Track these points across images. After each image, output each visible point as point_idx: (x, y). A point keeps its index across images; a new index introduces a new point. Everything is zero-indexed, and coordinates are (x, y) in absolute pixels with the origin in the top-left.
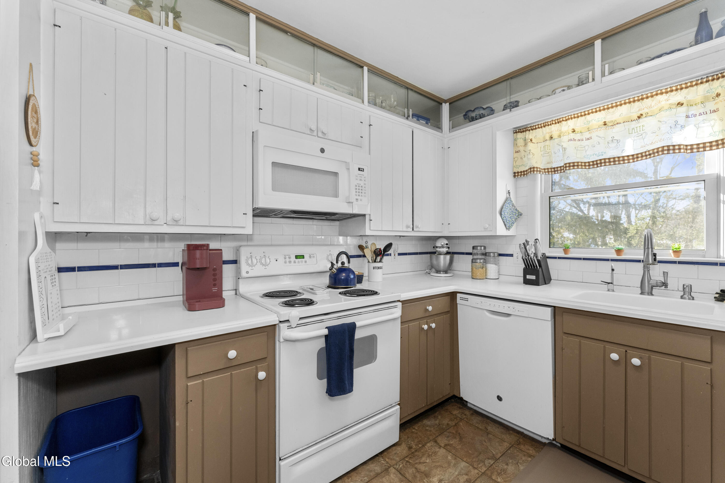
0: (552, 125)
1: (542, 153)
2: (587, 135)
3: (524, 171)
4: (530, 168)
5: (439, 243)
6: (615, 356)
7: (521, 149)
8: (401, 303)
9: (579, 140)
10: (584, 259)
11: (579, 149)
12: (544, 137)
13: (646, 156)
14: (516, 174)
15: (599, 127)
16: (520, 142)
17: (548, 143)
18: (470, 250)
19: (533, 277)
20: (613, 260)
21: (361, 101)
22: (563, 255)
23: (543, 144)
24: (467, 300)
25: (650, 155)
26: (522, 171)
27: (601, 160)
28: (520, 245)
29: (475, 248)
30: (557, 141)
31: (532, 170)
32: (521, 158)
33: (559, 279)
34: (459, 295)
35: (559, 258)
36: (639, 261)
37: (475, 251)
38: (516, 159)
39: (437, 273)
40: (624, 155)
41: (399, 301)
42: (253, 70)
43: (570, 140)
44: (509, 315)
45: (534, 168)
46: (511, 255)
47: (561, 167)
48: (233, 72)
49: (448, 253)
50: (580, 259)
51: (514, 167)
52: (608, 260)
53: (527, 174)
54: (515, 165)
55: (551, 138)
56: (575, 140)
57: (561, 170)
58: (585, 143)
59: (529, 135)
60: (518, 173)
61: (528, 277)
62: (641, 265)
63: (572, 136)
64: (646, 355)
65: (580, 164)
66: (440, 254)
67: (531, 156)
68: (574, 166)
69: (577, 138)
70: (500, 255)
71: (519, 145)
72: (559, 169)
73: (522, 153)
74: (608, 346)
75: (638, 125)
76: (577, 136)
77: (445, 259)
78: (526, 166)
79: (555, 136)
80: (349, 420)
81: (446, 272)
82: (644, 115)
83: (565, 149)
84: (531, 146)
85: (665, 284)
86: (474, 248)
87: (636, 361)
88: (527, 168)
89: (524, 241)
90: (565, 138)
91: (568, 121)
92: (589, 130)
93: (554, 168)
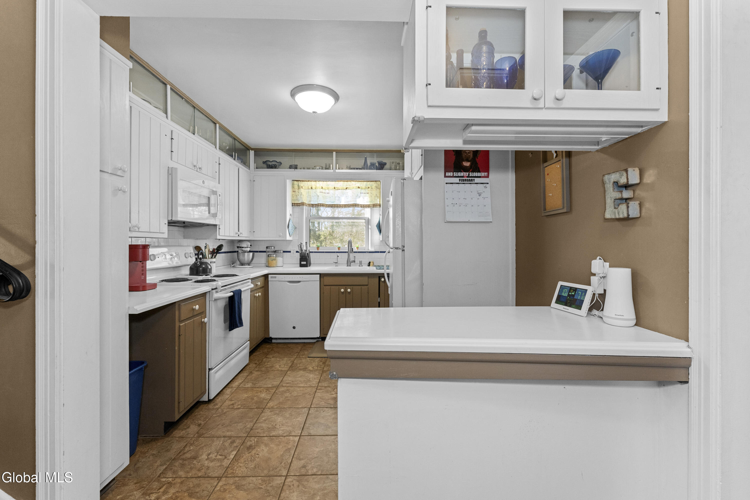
0: (312, 182)
1: (307, 195)
2: (327, 191)
3: (298, 204)
4: (302, 203)
5: (244, 245)
6: (342, 290)
7: (297, 190)
8: (250, 280)
9: (324, 193)
10: (326, 252)
11: (324, 197)
12: (308, 187)
13: (348, 206)
14: (294, 205)
15: (332, 189)
16: (296, 186)
17: (310, 190)
18: (265, 250)
19: (305, 263)
20: (337, 252)
21: (214, 147)
22: (317, 251)
23: (307, 190)
24: (275, 277)
25: (350, 206)
26: (297, 203)
27: (333, 205)
28: (298, 245)
29: (269, 247)
30: (314, 191)
31: (302, 204)
32: (296, 196)
33: (315, 263)
34: (270, 276)
35: (315, 252)
36: (346, 252)
37: (268, 250)
38: (293, 195)
39: (242, 265)
40: (341, 204)
41: (249, 279)
42: (169, 124)
43: (320, 192)
44: (299, 282)
45: (304, 203)
46: (290, 252)
47: (315, 204)
48: (151, 119)
49: (250, 251)
50: (324, 252)
51: (292, 200)
52: (335, 252)
53: (299, 205)
54: (293, 199)
55: (312, 188)
56: (322, 193)
57: (316, 206)
58: (327, 195)
59: (302, 184)
60: (294, 204)
61: (302, 263)
62: (347, 254)
63: (321, 190)
64: (352, 287)
65: (323, 205)
66: (245, 252)
67: (302, 196)
68: (322, 206)
69: (323, 192)
70: (284, 252)
71: (295, 188)
72: (315, 205)
73: (297, 193)
74: (340, 287)
75: (346, 192)
76: (323, 191)
77: (248, 255)
78: (299, 201)
79: (314, 187)
80: (233, 348)
81: (249, 264)
82: (348, 188)
83: (318, 196)
84: (302, 190)
85: (354, 261)
86: (267, 248)
87: (349, 290)
88: (300, 202)
89: (300, 244)
90: (318, 191)
91: (319, 182)
92: (328, 189)
93: (312, 204)
